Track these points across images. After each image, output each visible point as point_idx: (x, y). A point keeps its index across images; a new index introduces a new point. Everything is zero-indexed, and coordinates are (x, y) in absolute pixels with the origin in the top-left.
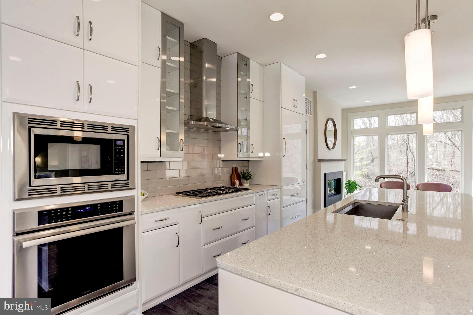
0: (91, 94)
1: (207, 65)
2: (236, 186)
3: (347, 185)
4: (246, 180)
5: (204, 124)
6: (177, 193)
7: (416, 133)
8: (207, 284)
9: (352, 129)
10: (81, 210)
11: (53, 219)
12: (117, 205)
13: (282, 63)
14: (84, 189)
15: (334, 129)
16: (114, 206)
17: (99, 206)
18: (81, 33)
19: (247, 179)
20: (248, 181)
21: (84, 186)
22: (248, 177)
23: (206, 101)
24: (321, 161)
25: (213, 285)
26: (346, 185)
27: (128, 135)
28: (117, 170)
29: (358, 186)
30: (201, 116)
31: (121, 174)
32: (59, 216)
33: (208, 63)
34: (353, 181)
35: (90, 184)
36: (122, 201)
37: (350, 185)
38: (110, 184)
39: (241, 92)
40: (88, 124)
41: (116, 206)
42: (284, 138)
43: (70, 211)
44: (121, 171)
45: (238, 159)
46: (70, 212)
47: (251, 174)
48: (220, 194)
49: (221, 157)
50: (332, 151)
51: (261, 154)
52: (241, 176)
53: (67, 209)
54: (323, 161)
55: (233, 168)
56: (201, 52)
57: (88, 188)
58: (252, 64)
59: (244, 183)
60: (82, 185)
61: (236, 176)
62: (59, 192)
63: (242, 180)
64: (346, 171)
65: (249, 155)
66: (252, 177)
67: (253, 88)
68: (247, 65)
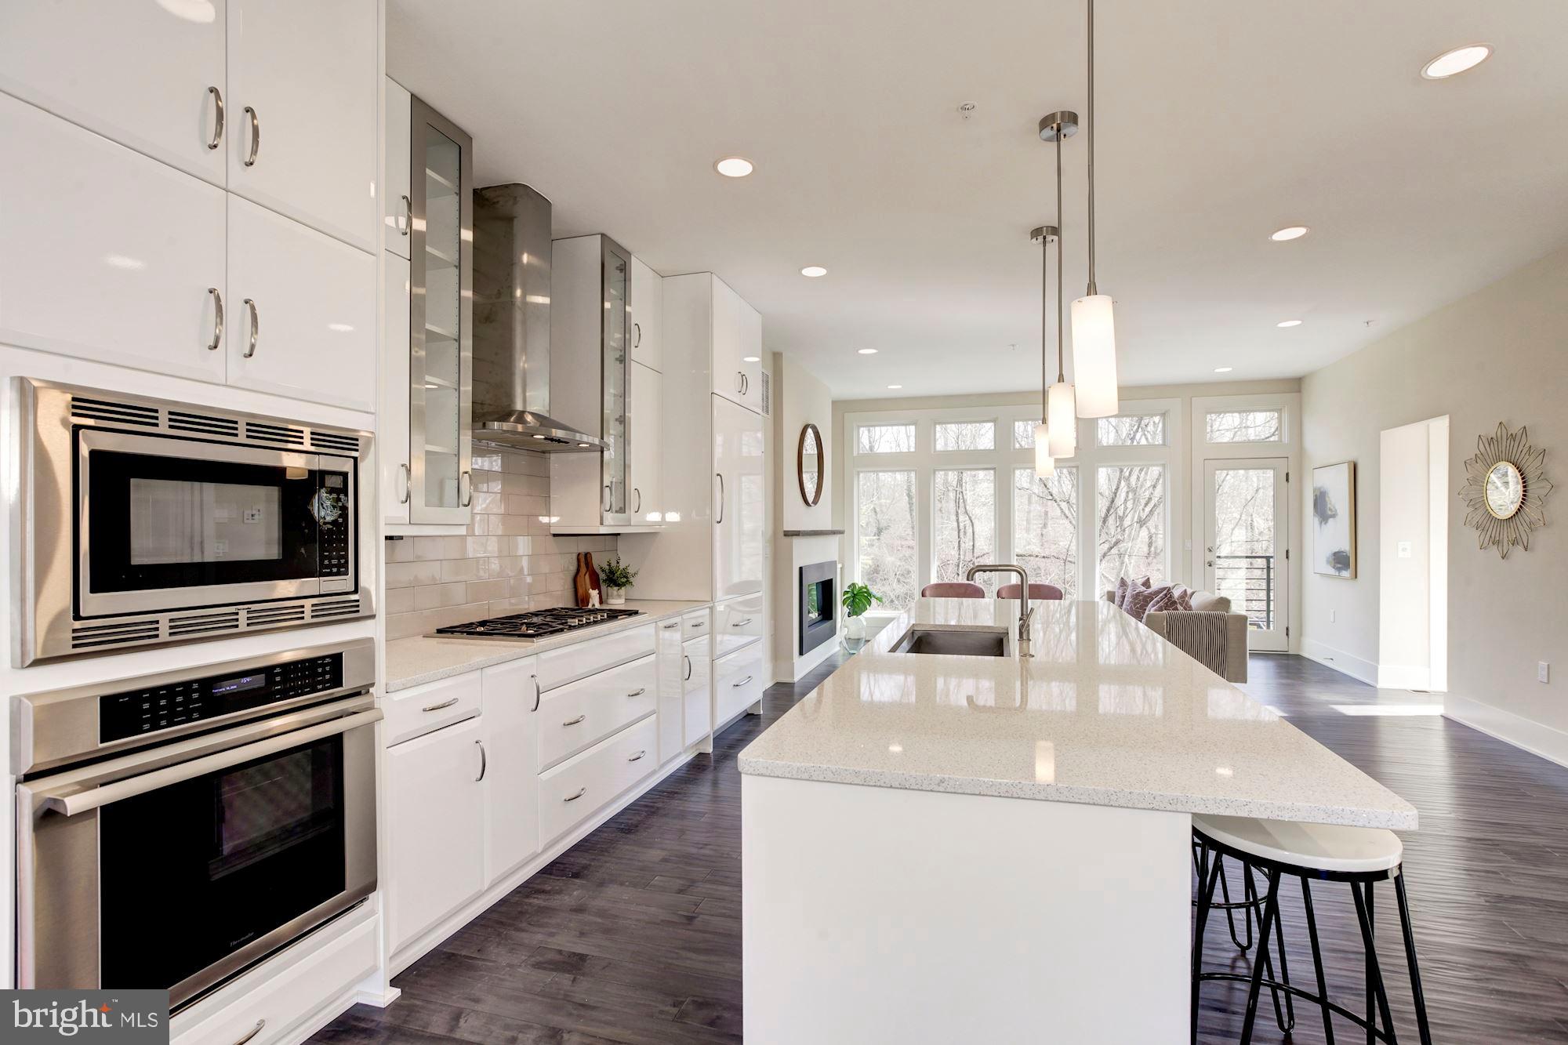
0: (254, 332)
1: (525, 258)
2: (590, 606)
3: (849, 595)
4: (616, 588)
5: (517, 428)
6: (440, 631)
7: (995, 469)
8: (551, 879)
9: (855, 454)
10: (228, 688)
11: (146, 721)
12: (328, 669)
13: (714, 277)
14: (235, 623)
15: (816, 452)
16: (320, 670)
17: (278, 674)
18: (222, 142)
19: (619, 585)
20: (623, 590)
21: (237, 614)
22: (624, 580)
23: (524, 358)
24: (792, 535)
25: (572, 877)
26: (845, 597)
27: (355, 459)
28: (326, 562)
29: (874, 597)
30: (510, 405)
31: (338, 574)
32: (163, 708)
33: (530, 253)
34: (860, 584)
35: (254, 607)
36: (340, 655)
37: (854, 596)
38: (308, 603)
39: (612, 343)
40: (248, 424)
41: (324, 669)
42: (718, 475)
43: (195, 691)
44: (339, 566)
45: (603, 530)
46: (195, 696)
47: (631, 570)
48: (571, 628)
49: (549, 525)
50: (814, 508)
51: (654, 517)
52: (602, 576)
53: (187, 685)
54: (797, 534)
55: (579, 554)
56: (510, 219)
57: (248, 618)
58: (637, 267)
59: (612, 596)
60: (232, 609)
61: (587, 576)
62: (164, 635)
63: (604, 587)
64: (842, 560)
65: (630, 520)
66: (631, 579)
67: (640, 335)
68: (624, 269)
